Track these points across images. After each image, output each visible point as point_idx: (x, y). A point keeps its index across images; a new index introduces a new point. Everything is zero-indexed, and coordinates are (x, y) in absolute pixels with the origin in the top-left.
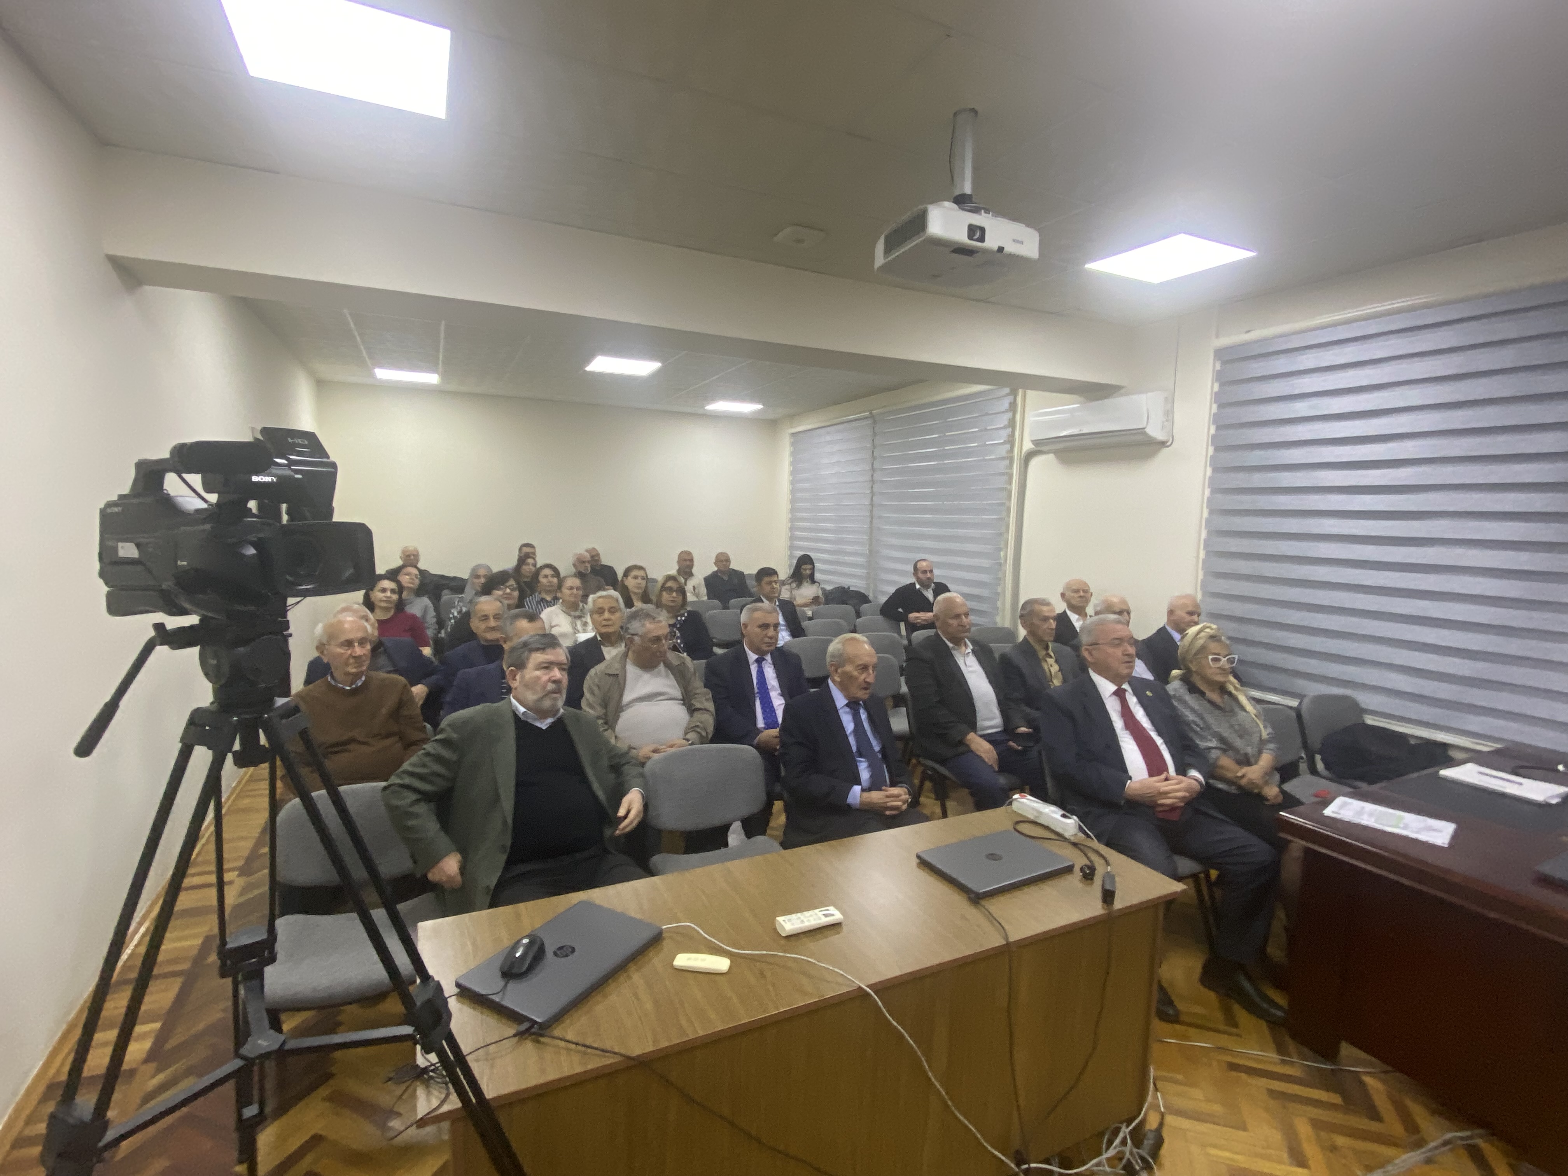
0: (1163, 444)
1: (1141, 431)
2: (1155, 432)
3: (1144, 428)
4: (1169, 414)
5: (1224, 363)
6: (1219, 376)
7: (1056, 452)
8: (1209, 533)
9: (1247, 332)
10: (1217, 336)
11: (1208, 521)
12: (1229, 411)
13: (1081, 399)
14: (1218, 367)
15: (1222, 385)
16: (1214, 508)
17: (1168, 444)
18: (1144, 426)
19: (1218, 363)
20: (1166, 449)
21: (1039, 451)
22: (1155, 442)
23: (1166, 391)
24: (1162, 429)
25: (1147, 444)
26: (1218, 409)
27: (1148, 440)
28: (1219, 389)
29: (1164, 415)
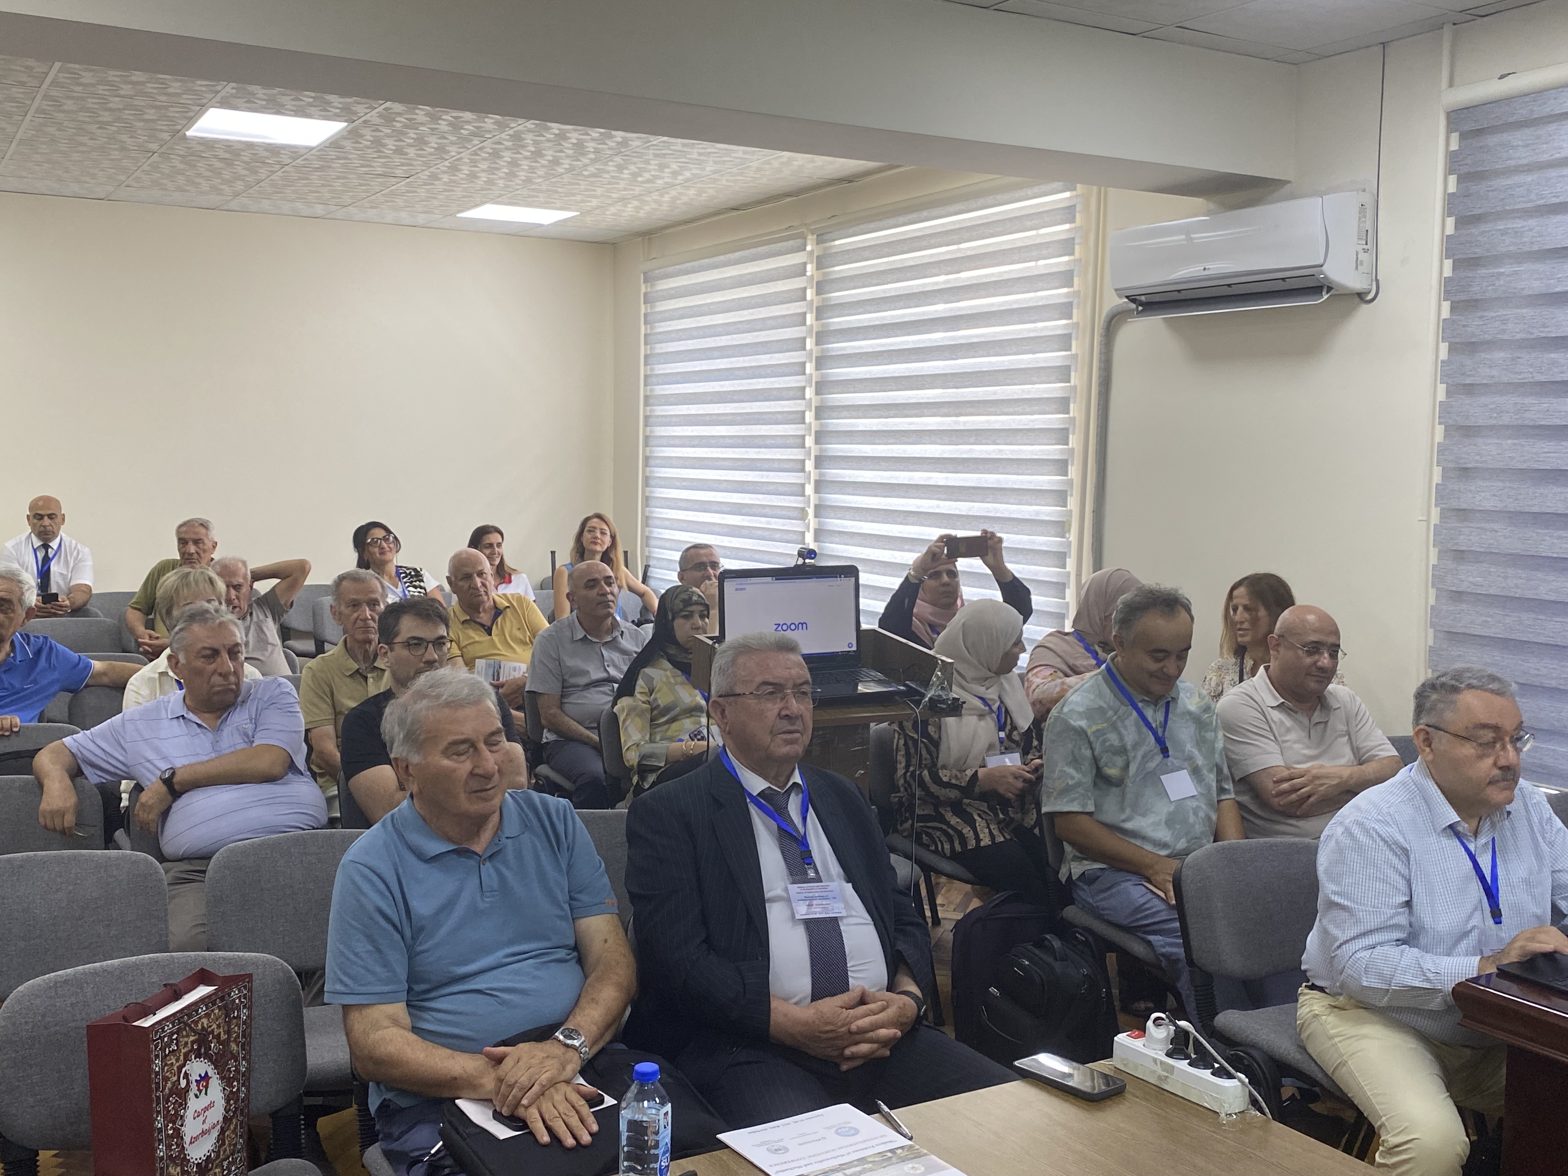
0: (1361, 296)
1: (1315, 271)
2: (1343, 273)
3: (1322, 266)
4: (1369, 238)
5: (1463, 137)
6: (1453, 162)
8: (1445, 471)
9: (1502, 77)
10: (1451, 85)
11: (1442, 449)
12: (1472, 231)
13: (1212, 206)
14: (1453, 147)
15: (1460, 180)
16: (1451, 422)
17: (1370, 297)
18: (1321, 262)
19: (1455, 136)
20: (1365, 307)
21: (1132, 311)
22: (1342, 292)
23: (1364, 190)
24: (1357, 268)
25: (1326, 297)
26: (1456, 228)
27: (1330, 289)
28: (1457, 189)
29: (1359, 239)
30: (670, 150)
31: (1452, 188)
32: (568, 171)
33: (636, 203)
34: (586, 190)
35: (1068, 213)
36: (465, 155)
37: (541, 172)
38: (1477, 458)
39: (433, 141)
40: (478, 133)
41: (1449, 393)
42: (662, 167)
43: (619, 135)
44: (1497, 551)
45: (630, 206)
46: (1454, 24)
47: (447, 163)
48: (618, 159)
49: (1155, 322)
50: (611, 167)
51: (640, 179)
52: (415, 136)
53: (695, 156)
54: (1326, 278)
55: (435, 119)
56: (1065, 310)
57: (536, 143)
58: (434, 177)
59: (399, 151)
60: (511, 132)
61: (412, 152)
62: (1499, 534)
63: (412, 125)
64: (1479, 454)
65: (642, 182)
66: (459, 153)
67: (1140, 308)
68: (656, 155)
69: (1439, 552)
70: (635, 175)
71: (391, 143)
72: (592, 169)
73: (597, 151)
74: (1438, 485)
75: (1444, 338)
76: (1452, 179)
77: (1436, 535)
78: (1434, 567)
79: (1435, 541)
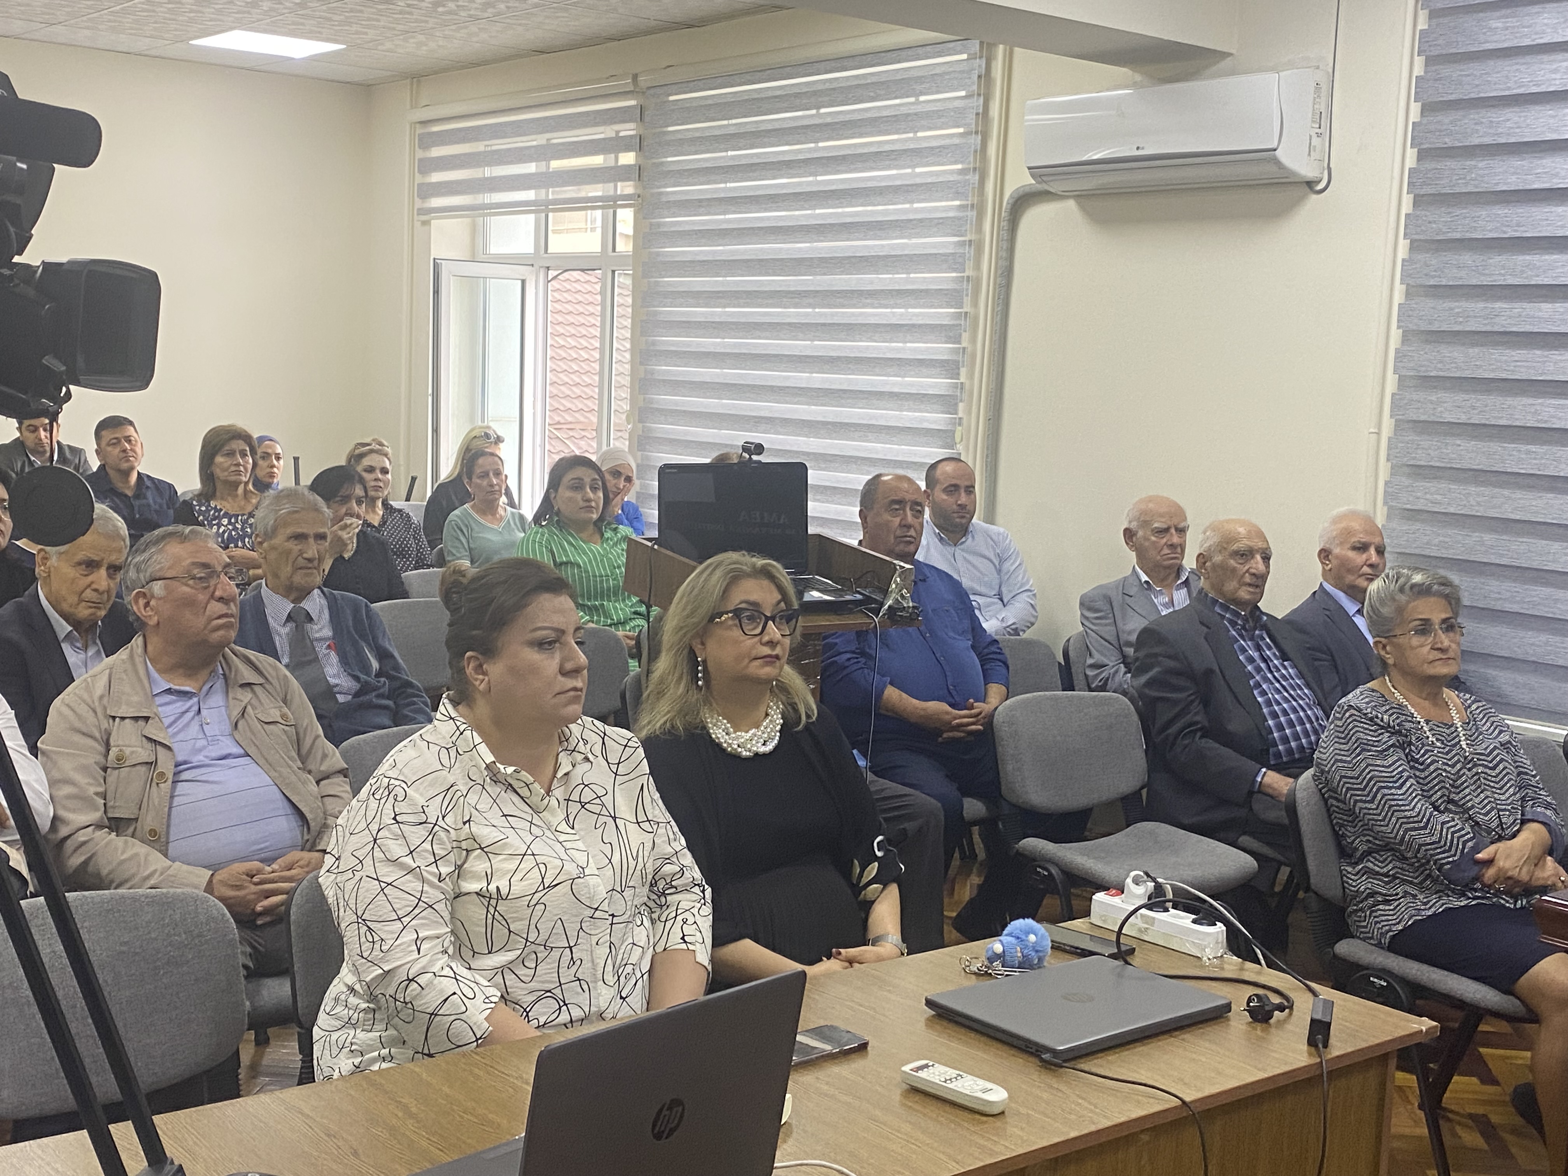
0: (1310, 184)
1: (1268, 155)
2: (1295, 158)
3: (1275, 150)
4: (1323, 120)
5: (1433, 14)
6: (1423, 42)
7: (1082, 197)
8: (1402, 380)
11: (1400, 356)
12: (1446, 119)
13: (1138, 77)
14: (1423, 23)
15: (1430, 62)
16: (1412, 327)
17: (1320, 187)
18: (1274, 146)
19: (1423, 15)
20: (1314, 197)
22: (1297, 180)
23: (1318, 68)
24: (1309, 155)
26: (1422, 114)
28: (1425, 72)
29: (1313, 122)
31: (1419, 70)
35: (966, 78)
38: (1439, 366)
41: (1408, 294)
44: (1458, 466)
54: (1279, 163)
62: (1462, 448)
64: (1441, 362)
69: (1392, 468)
74: (1393, 395)
75: (1405, 234)
76: (1419, 61)
77: (1389, 448)
78: (1386, 483)
79: (1388, 455)
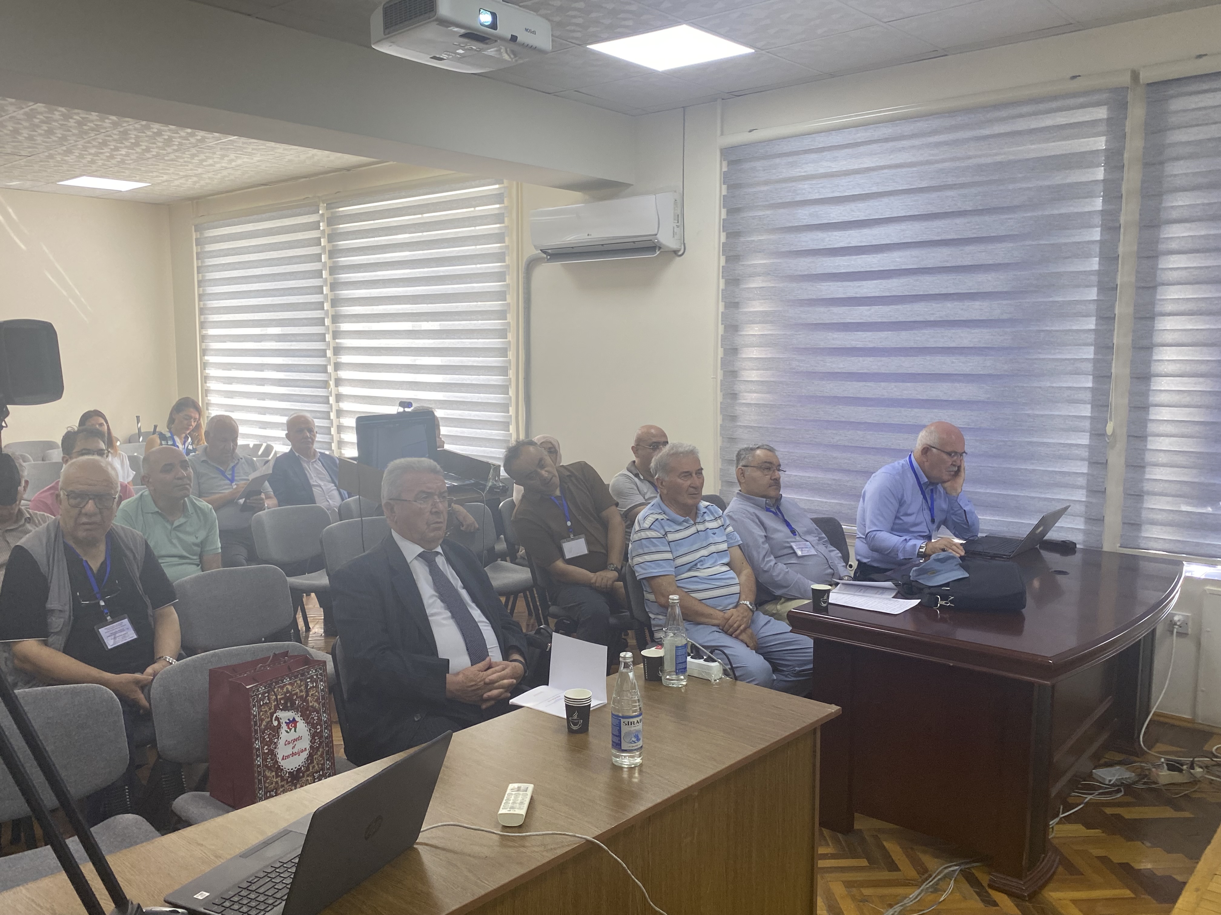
0: (675, 252)
1: (652, 238)
2: (667, 239)
3: (656, 235)
4: (680, 218)
5: (731, 163)
6: (726, 178)
8: (725, 350)
9: (750, 131)
10: (722, 134)
11: (724, 338)
13: (588, 197)
14: (725, 169)
15: (729, 188)
17: (680, 253)
18: (655, 232)
19: (725, 164)
20: (678, 259)
21: (544, 258)
22: (667, 250)
23: (675, 192)
24: (674, 237)
25: (658, 253)
26: (727, 215)
27: (660, 248)
28: (728, 193)
29: (674, 220)
30: (233, 146)
31: (724, 192)
32: (155, 156)
33: (195, 179)
34: (163, 169)
35: (498, 198)
36: (80, 144)
37: (134, 157)
39: (59, 133)
40: (97, 129)
41: (726, 307)
42: (223, 157)
43: (200, 134)
45: (190, 180)
46: (723, 99)
47: (64, 148)
48: (194, 151)
49: (557, 266)
50: (187, 155)
51: (205, 163)
52: (46, 129)
53: (250, 150)
54: (658, 242)
55: (66, 117)
56: (499, 257)
57: (137, 137)
58: (51, 157)
59: (31, 138)
60: (122, 129)
61: (39, 139)
63: (48, 121)
65: (205, 166)
66: (76, 141)
67: (549, 257)
68: (221, 149)
69: (723, 395)
70: (202, 161)
71: (25, 133)
72: (172, 156)
73: (181, 144)
74: (722, 358)
75: (722, 276)
76: (724, 187)
77: (721, 386)
78: (721, 403)
79: (721, 389)
